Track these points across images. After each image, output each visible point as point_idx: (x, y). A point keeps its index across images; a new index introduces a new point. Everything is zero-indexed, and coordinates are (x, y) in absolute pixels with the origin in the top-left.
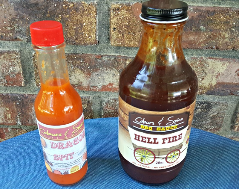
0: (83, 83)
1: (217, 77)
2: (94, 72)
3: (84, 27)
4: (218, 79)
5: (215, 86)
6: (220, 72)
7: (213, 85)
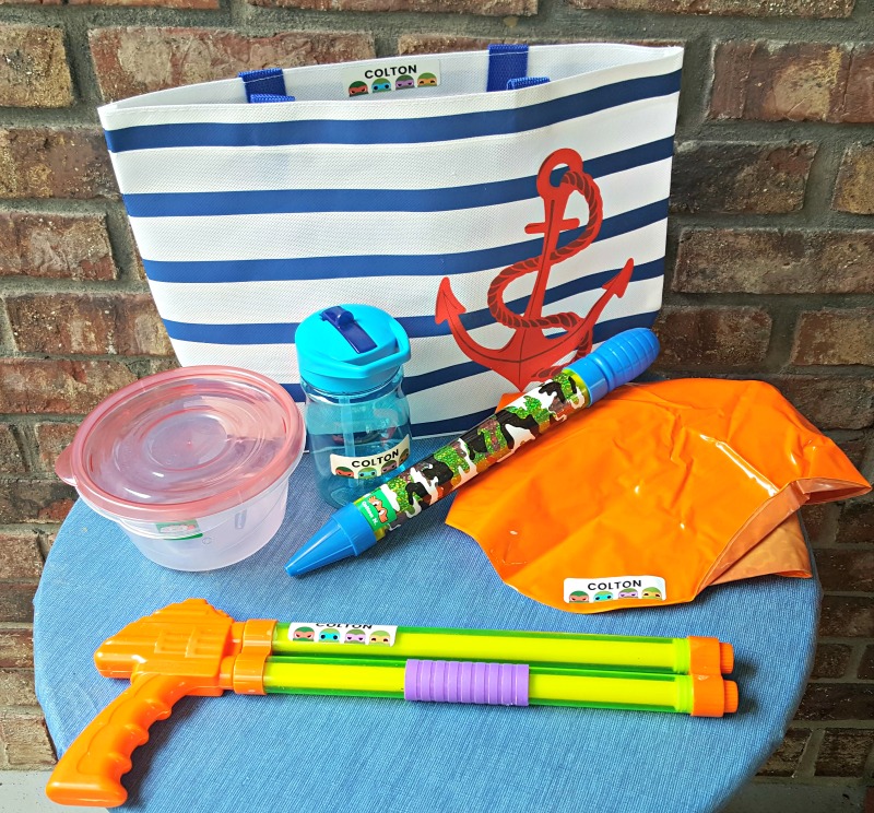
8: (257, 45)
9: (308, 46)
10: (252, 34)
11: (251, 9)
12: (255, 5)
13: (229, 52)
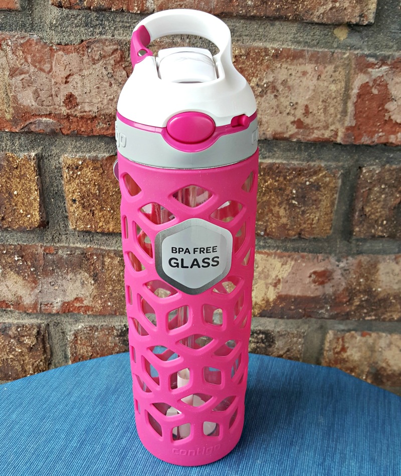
0: (24, 299)
1: (275, 285)
2: (44, 278)
3: (15, 198)
4: (278, 289)
5: (275, 301)
6: (280, 277)
7: (271, 300)
8: (61, 53)
9: (117, 55)
10: (56, 40)
11: (56, 11)
12: (60, 6)
13: (29, 60)
